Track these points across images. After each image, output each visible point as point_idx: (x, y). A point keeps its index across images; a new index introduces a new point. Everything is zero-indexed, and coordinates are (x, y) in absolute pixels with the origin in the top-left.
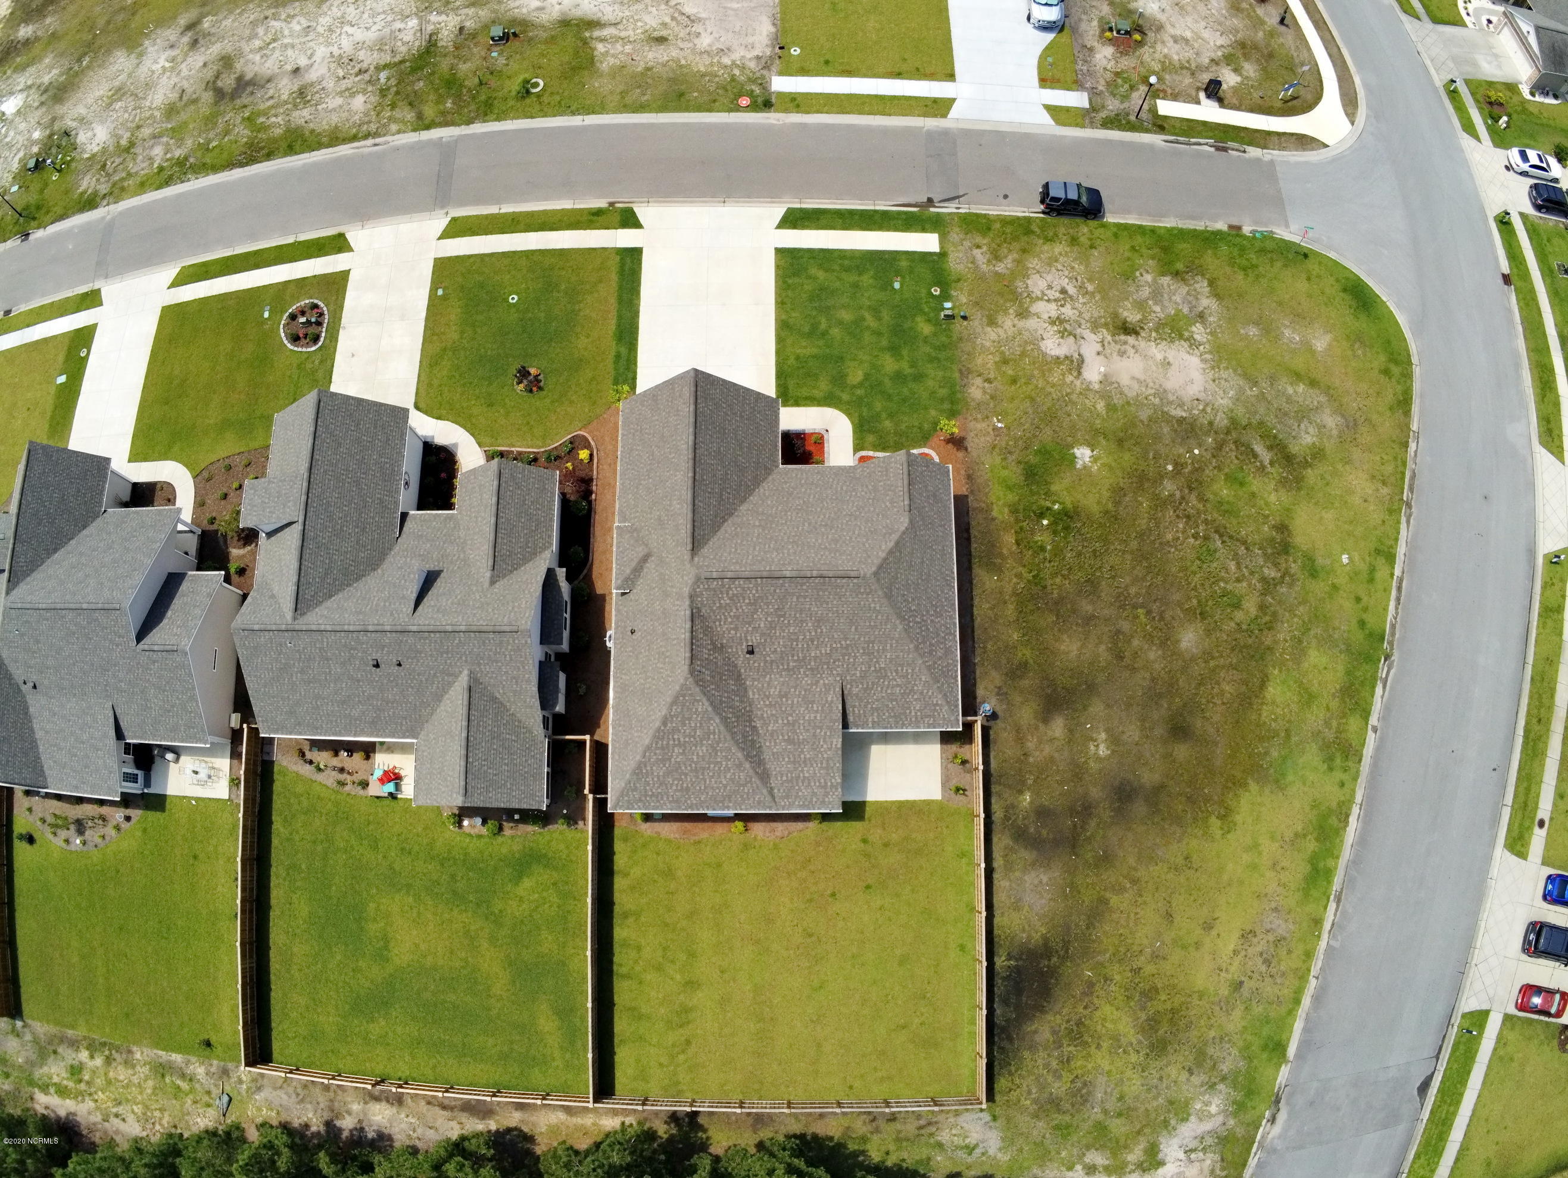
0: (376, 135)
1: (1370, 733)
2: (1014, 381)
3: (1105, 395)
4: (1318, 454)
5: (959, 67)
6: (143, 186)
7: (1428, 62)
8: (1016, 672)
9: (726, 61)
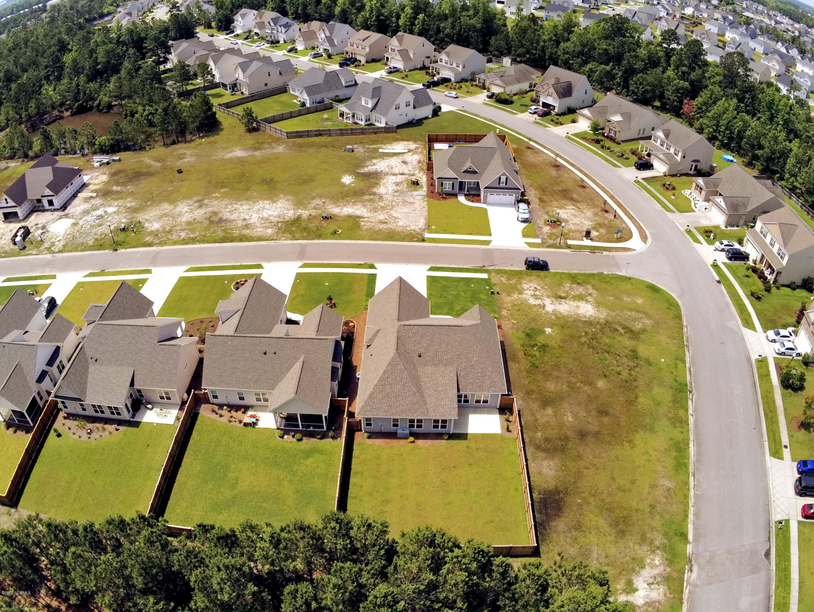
0: (276, 240)
1: (690, 416)
2: (519, 310)
3: (554, 314)
4: (644, 331)
5: (493, 232)
6: (175, 243)
7: (678, 224)
8: (529, 393)
9: (408, 229)
